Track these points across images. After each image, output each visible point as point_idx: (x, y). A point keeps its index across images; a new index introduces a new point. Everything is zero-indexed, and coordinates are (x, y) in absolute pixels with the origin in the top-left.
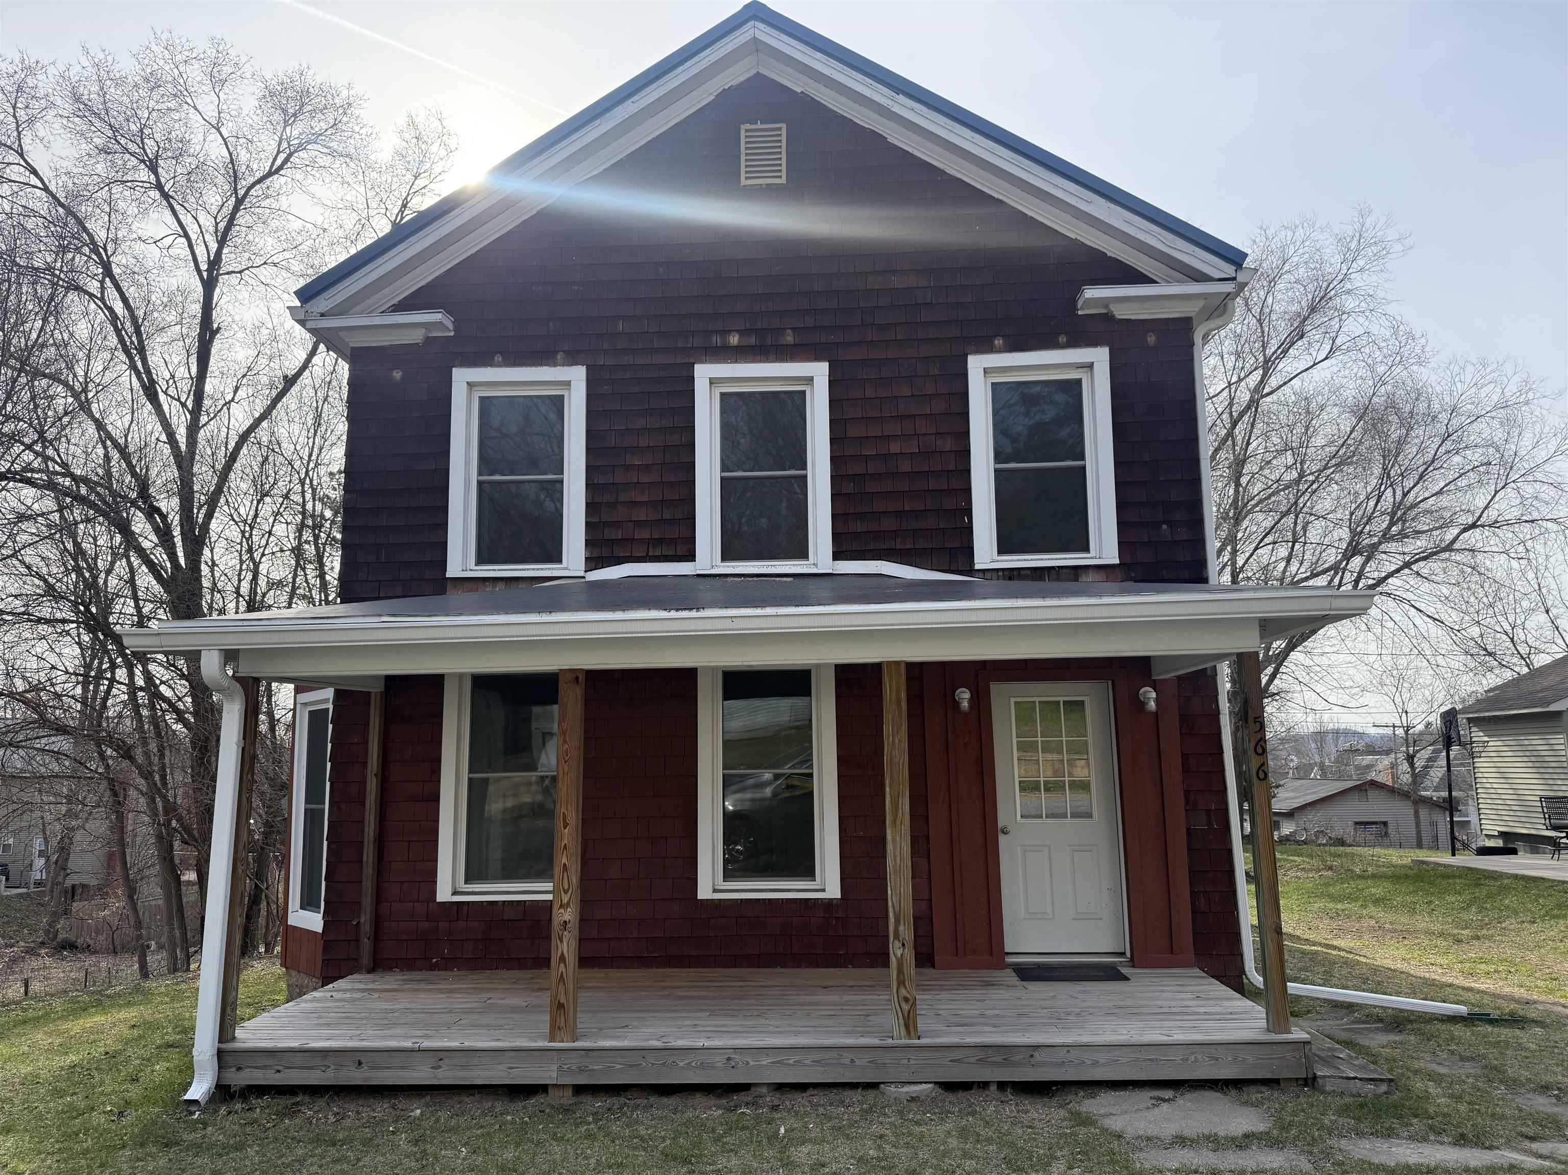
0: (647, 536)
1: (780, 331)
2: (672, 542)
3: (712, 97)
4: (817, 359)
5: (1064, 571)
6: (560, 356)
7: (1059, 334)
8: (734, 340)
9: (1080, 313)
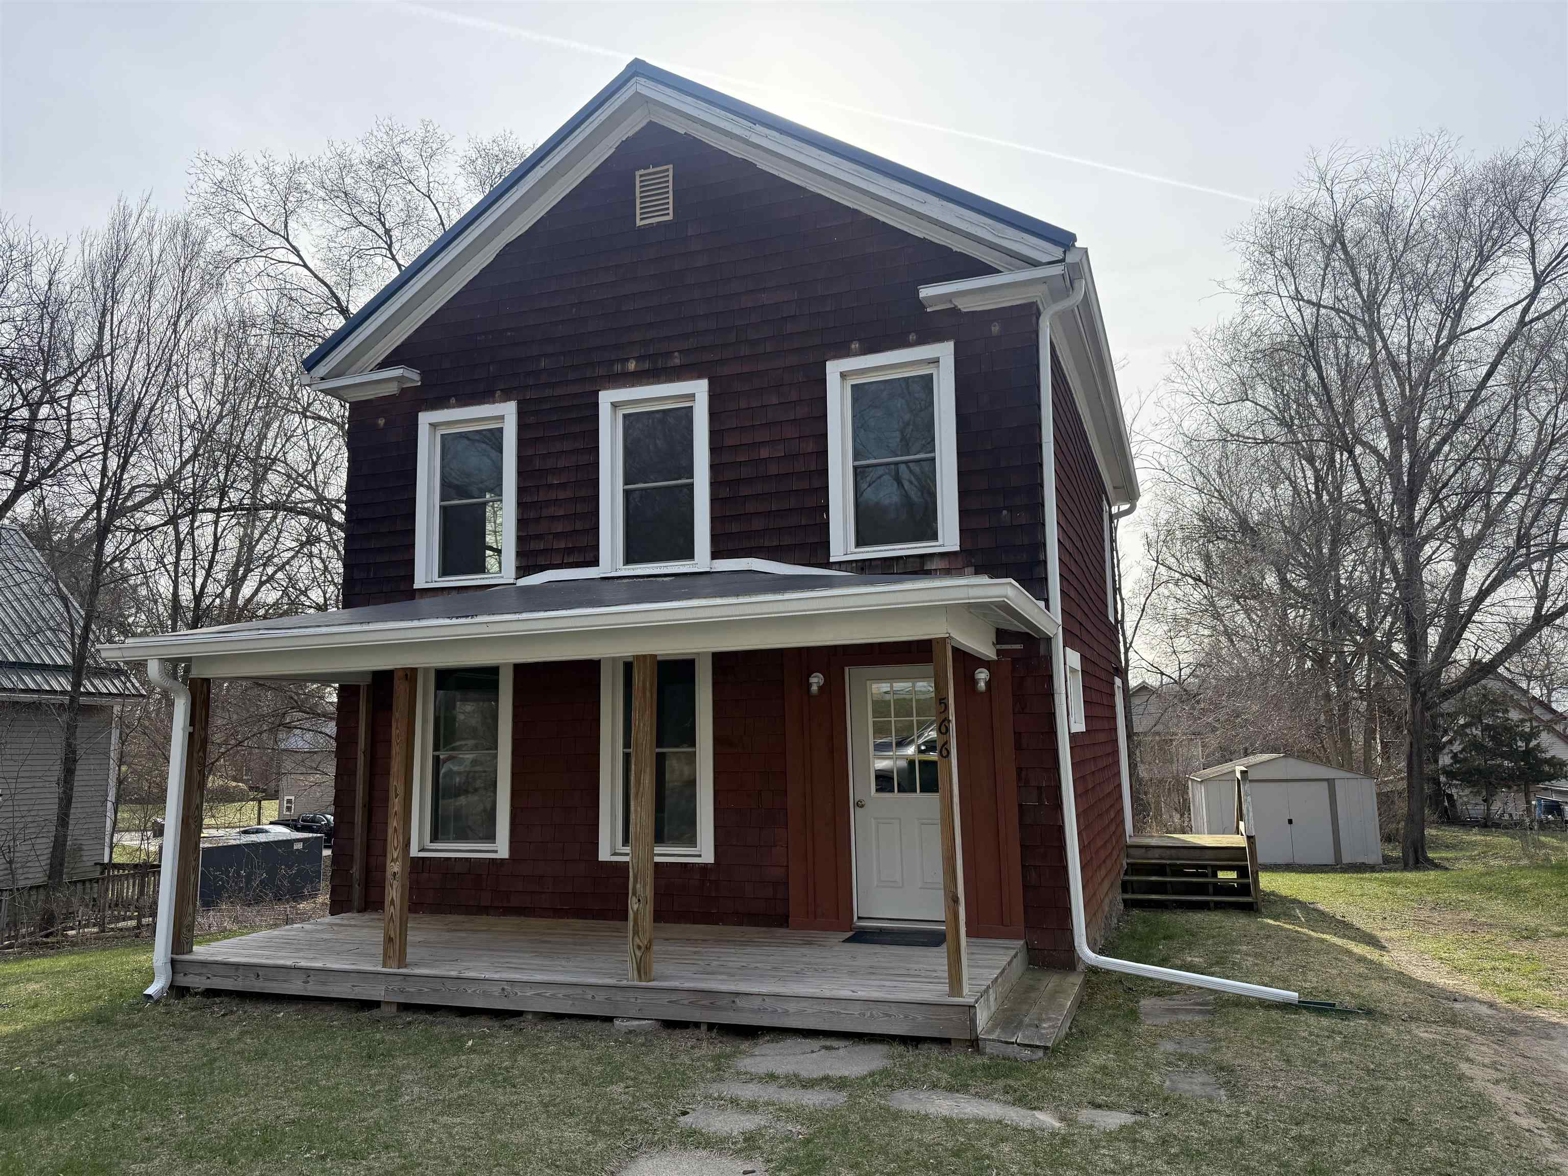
0: (563, 546)
1: (668, 354)
2: (581, 550)
3: (613, 150)
4: (700, 377)
5: (911, 559)
6: (498, 393)
7: (910, 333)
8: (632, 366)
9: (928, 310)
